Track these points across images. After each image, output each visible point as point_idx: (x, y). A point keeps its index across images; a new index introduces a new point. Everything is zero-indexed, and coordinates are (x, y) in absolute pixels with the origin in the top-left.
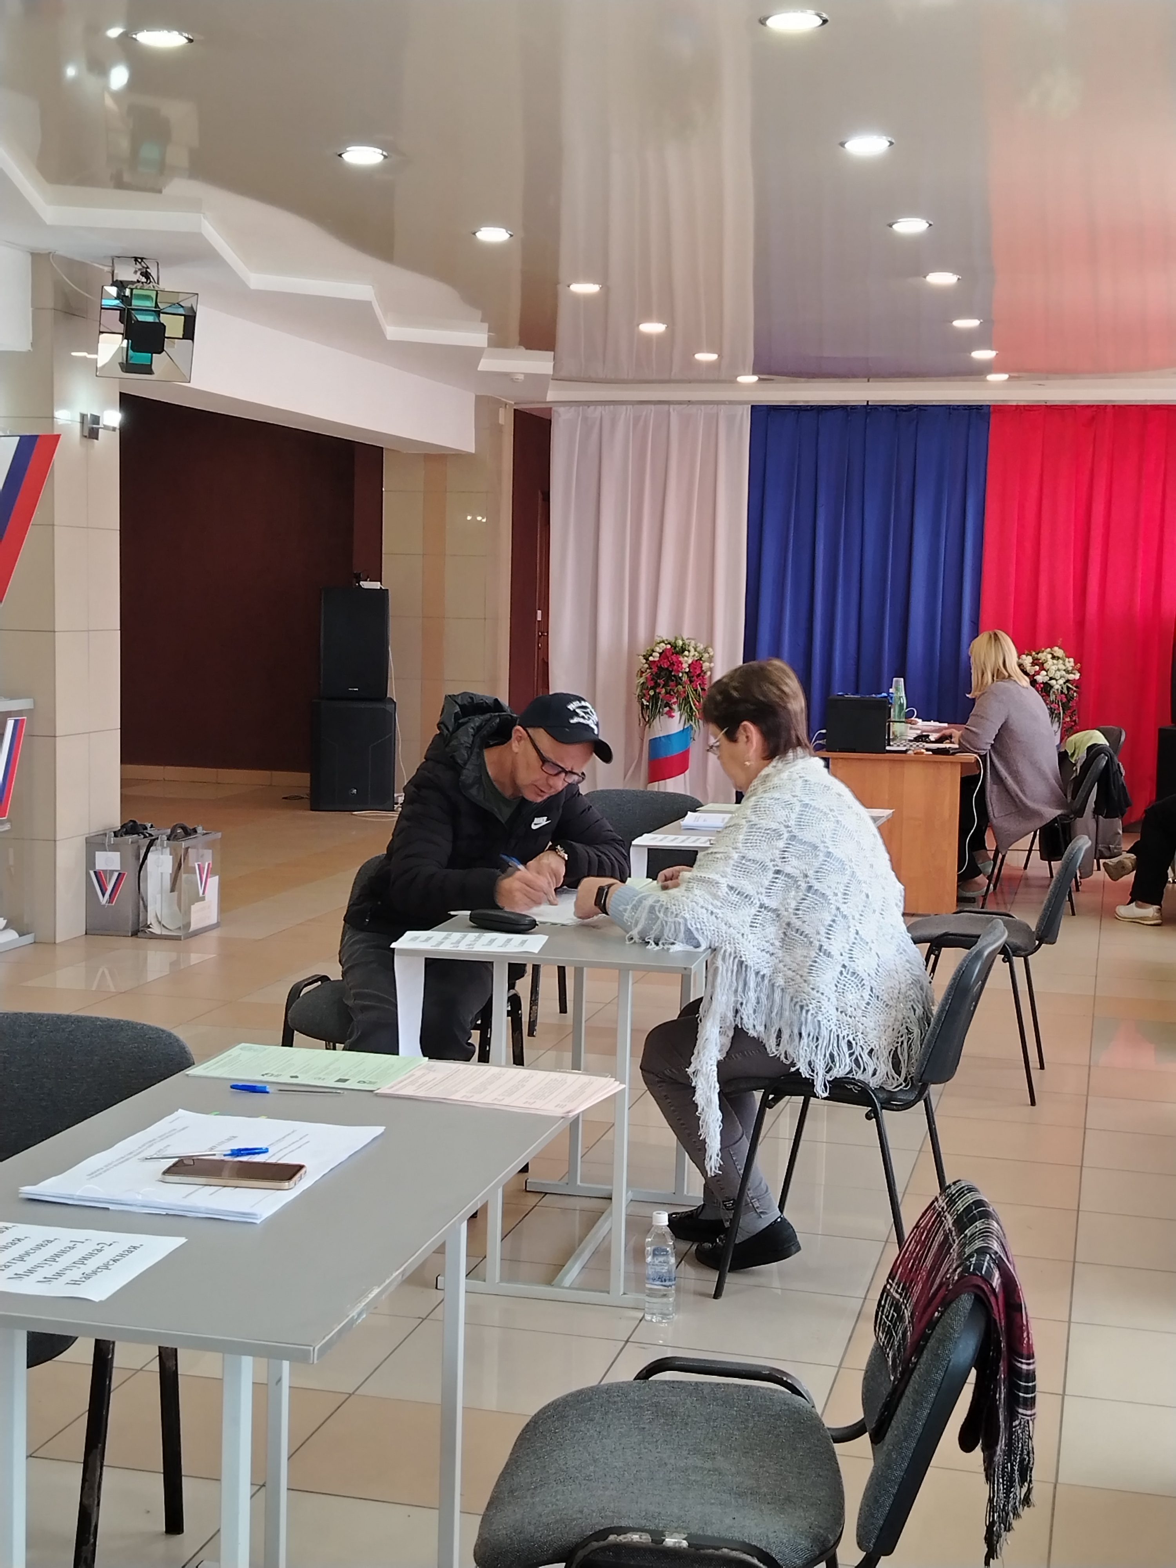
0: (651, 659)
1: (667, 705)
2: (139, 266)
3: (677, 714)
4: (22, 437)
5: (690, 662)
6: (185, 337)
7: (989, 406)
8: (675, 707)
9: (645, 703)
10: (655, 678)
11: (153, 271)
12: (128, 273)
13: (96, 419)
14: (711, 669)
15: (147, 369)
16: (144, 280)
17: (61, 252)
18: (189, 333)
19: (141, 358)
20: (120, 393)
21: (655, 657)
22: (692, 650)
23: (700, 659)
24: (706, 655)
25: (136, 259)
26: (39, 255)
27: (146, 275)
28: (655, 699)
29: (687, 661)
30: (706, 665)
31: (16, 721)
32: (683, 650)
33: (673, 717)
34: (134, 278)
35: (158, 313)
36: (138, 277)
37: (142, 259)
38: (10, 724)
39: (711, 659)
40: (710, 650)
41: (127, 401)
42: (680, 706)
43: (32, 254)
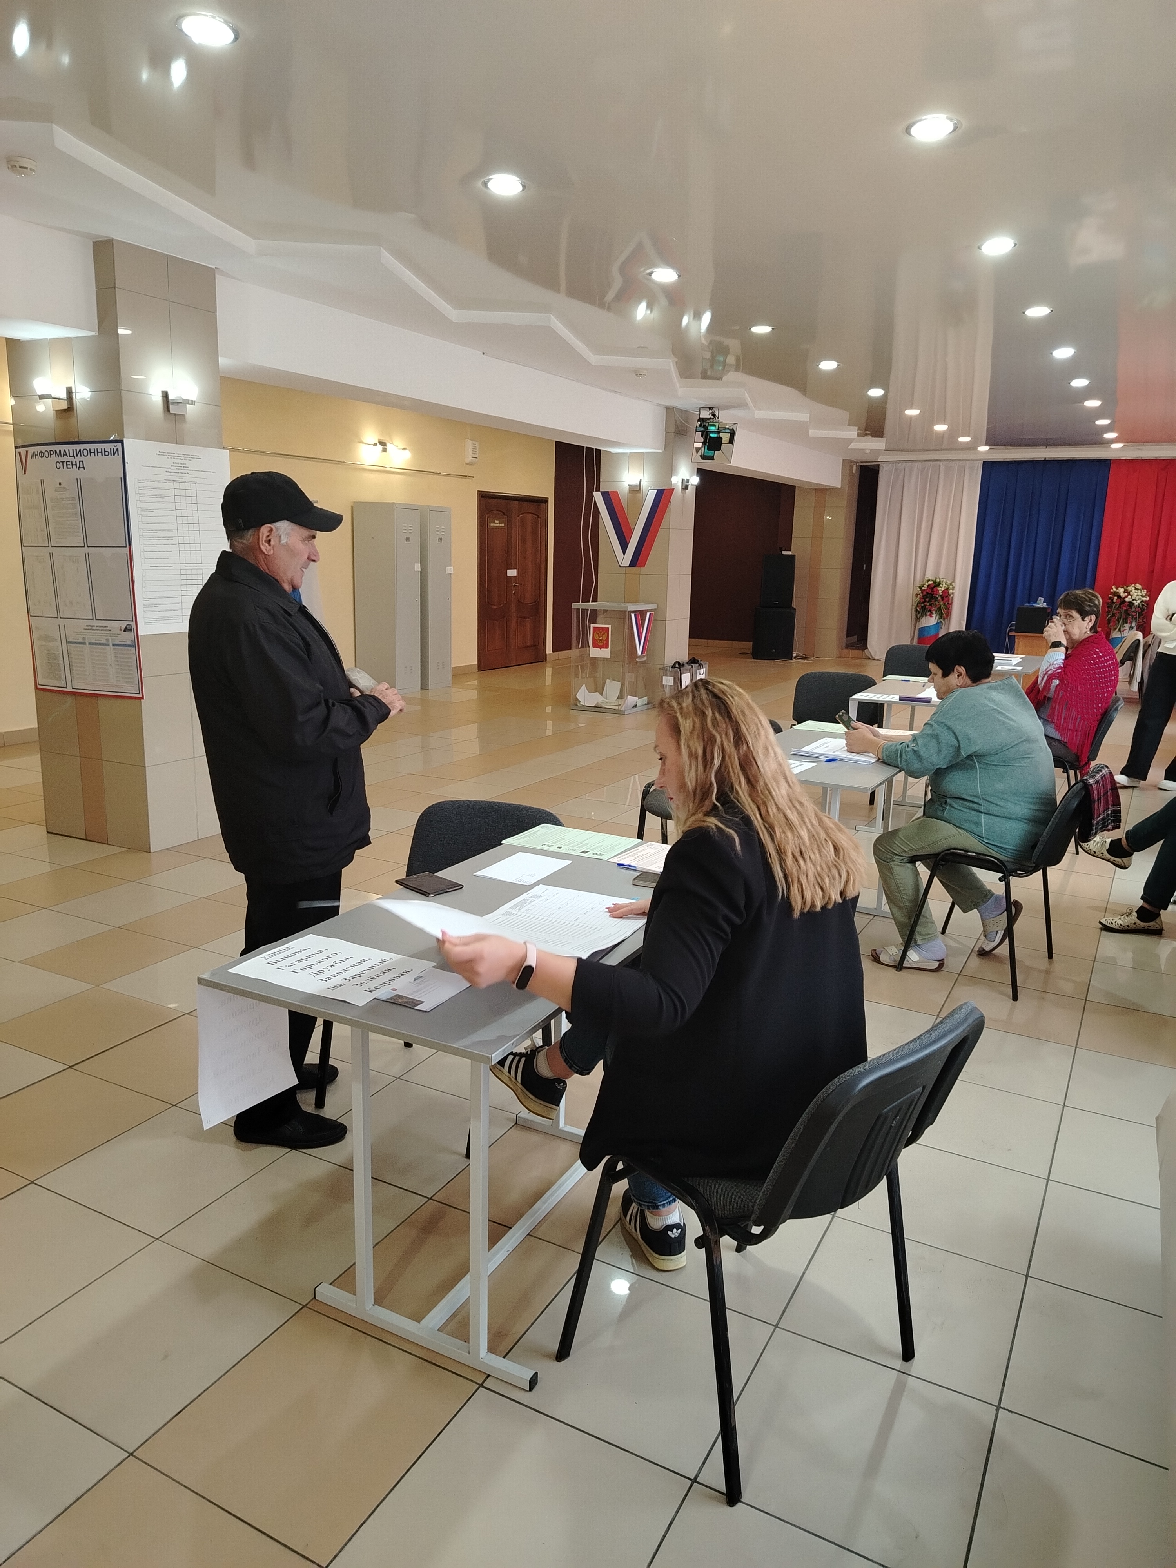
0: (923, 588)
1: (930, 611)
2: (711, 411)
3: (934, 615)
4: (658, 490)
5: (943, 589)
6: (729, 443)
7: (1110, 460)
8: (934, 612)
9: (919, 610)
10: (924, 598)
11: (717, 413)
12: (705, 414)
13: (688, 481)
14: (953, 593)
15: (712, 458)
16: (713, 417)
17: (679, 406)
18: (731, 441)
19: (710, 453)
20: (698, 469)
21: (925, 588)
22: (944, 584)
23: (948, 589)
24: (951, 587)
25: (710, 408)
26: (669, 408)
27: (714, 415)
28: (923, 608)
29: (941, 589)
30: (951, 591)
31: (650, 614)
32: (939, 584)
33: (932, 617)
34: (709, 417)
35: (718, 433)
36: (711, 416)
37: (713, 408)
38: (648, 615)
39: (953, 588)
40: (953, 584)
41: (700, 472)
42: (936, 611)
43: (667, 408)
